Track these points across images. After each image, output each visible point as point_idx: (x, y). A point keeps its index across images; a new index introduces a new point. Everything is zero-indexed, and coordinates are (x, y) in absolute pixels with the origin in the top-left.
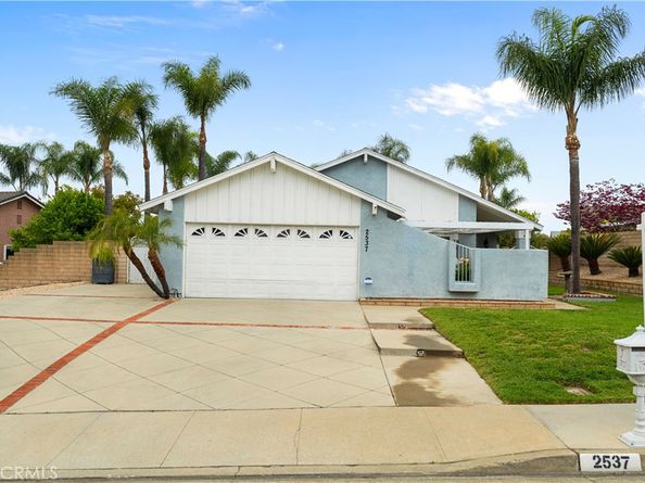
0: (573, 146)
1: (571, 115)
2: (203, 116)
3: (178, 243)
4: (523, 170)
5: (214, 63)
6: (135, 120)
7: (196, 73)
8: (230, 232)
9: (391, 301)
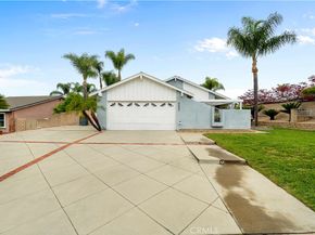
0: (255, 71)
1: (254, 59)
2: (119, 69)
3: (103, 108)
4: (222, 87)
5: (123, 51)
6: (97, 71)
7: (116, 54)
8: (125, 105)
9: (189, 131)
